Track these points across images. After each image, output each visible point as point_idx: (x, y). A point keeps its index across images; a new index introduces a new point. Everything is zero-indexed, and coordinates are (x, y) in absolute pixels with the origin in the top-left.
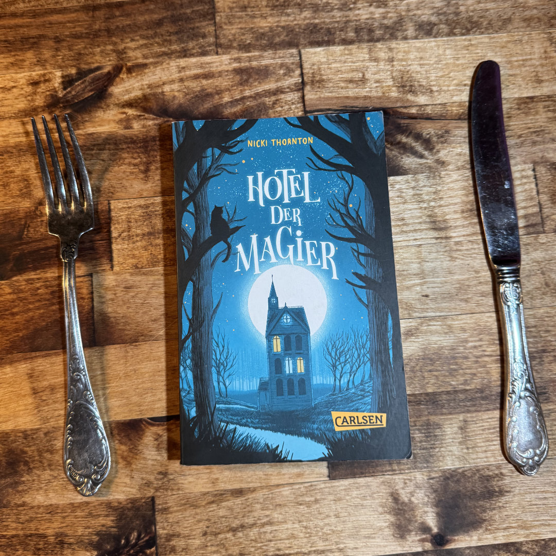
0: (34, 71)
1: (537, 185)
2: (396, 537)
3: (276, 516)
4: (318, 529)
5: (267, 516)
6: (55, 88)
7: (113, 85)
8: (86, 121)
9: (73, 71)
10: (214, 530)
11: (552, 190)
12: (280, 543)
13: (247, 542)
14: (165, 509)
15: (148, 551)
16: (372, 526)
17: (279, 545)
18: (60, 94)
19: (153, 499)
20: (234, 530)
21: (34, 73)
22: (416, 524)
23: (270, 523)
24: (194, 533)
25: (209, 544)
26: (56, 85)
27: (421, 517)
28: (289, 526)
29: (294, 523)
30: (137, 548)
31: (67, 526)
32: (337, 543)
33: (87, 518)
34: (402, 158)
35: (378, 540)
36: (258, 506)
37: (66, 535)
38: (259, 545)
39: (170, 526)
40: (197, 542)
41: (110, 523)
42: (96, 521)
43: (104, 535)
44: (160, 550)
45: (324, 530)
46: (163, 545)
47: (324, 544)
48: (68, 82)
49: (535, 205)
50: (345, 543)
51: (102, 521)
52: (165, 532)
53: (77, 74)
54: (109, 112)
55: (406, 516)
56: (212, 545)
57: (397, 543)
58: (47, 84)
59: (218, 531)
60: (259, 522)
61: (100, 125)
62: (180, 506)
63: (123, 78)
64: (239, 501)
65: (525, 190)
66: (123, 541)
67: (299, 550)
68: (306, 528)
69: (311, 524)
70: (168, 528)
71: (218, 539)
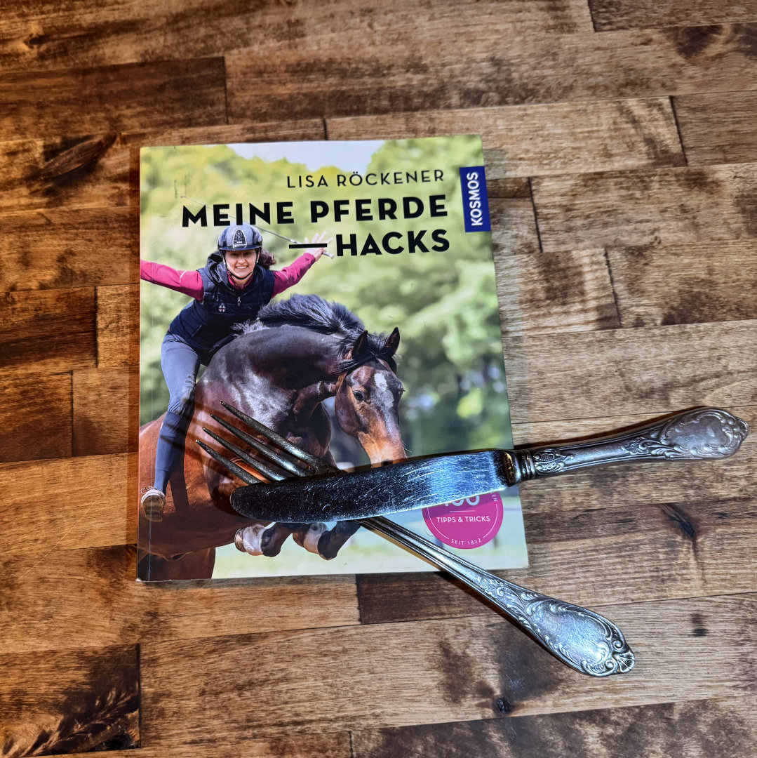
0: (12, 140)
1: (610, 272)
2: (448, 701)
3: (294, 670)
4: (348, 688)
5: (282, 670)
6: (35, 159)
7: (104, 156)
8: (71, 196)
9: (58, 140)
10: (214, 688)
11: (629, 278)
12: (299, 706)
13: (255, 705)
14: (153, 660)
15: (129, 716)
16: (416, 685)
17: (297, 709)
18: (41, 166)
19: (138, 647)
20: (240, 688)
21: (11, 143)
22: (473, 685)
23: (286, 680)
24: (189, 692)
25: (208, 707)
26: (37, 155)
27: (479, 675)
28: (310, 683)
29: (316, 680)
30: (115, 711)
31: (26, 682)
32: (372, 707)
33: (52, 671)
35: (425, 704)
36: (270, 657)
37: (26, 694)
38: (272, 708)
39: (158, 683)
40: (192, 704)
41: (82, 679)
42: (65, 675)
43: (75, 693)
44: (145, 714)
45: (355, 691)
46: (148, 708)
47: (355, 708)
48: (50, 152)
49: (609, 296)
50: (382, 708)
51: (71, 675)
52: (151, 690)
53: (62, 143)
54: (98, 186)
55: (460, 673)
56: (211, 708)
57: (449, 709)
58: (26, 154)
59: (219, 689)
60: (271, 678)
61: (88, 201)
62: (173, 657)
63: (116, 149)
64: (246, 650)
65: (597, 278)
66: (98, 702)
68: (331, 686)
69: (339, 682)
70: (156, 685)
71: (220, 701)
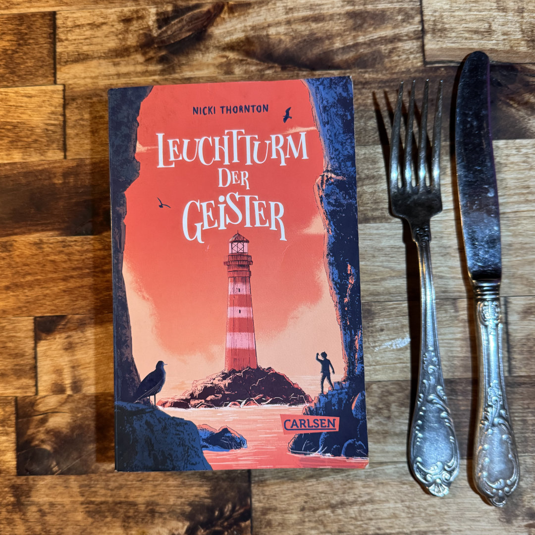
0: (126, 6)
2: (502, 521)
3: (378, 494)
4: (422, 510)
5: (369, 494)
6: (149, 27)
7: (212, 25)
8: (183, 64)
9: (169, 8)
10: (312, 505)
12: (381, 522)
13: (346, 520)
14: (262, 481)
15: (243, 525)
16: (477, 508)
17: (379, 524)
18: (155, 33)
19: (249, 472)
20: (333, 507)
21: (126, 9)
22: (524, 510)
23: (371, 501)
24: (291, 508)
25: (307, 520)
26: (151, 23)
27: (529, 502)
28: (391, 505)
29: (396, 502)
30: (231, 521)
31: (158, 495)
32: (440, 525)
33: (179, 487)
34: (529, 120)
35: (483, 524)
36: (360, 483)
37: (157, 504)
38: (359, 523)
39: (266, 499)
40: (294, 517)
41: (203, 494)
42: (190, 491)
43: (198, 505)
44: (255, 524)
45: (428, 512)
46: (258, 519)
47: (427, 525)
48: (163, 20)
50: (448, 525)
51: (195, 491)
52: (261, 505)
53: (173, 11)
54: (208, 55)
55: (514, 500)
56: (310, 521)
57: (503, 528)
58: (140, 21)
59: (316, 506)
60: (359, 499)
61: (197, 70)
62: (277, 479)
63: (224, 19)
64: (339, 477)
66: (217, 513)
67: (401, 530)
68: (408, 508)
69: (414, 504)
70: (264, 501)
71: (316, 515)
